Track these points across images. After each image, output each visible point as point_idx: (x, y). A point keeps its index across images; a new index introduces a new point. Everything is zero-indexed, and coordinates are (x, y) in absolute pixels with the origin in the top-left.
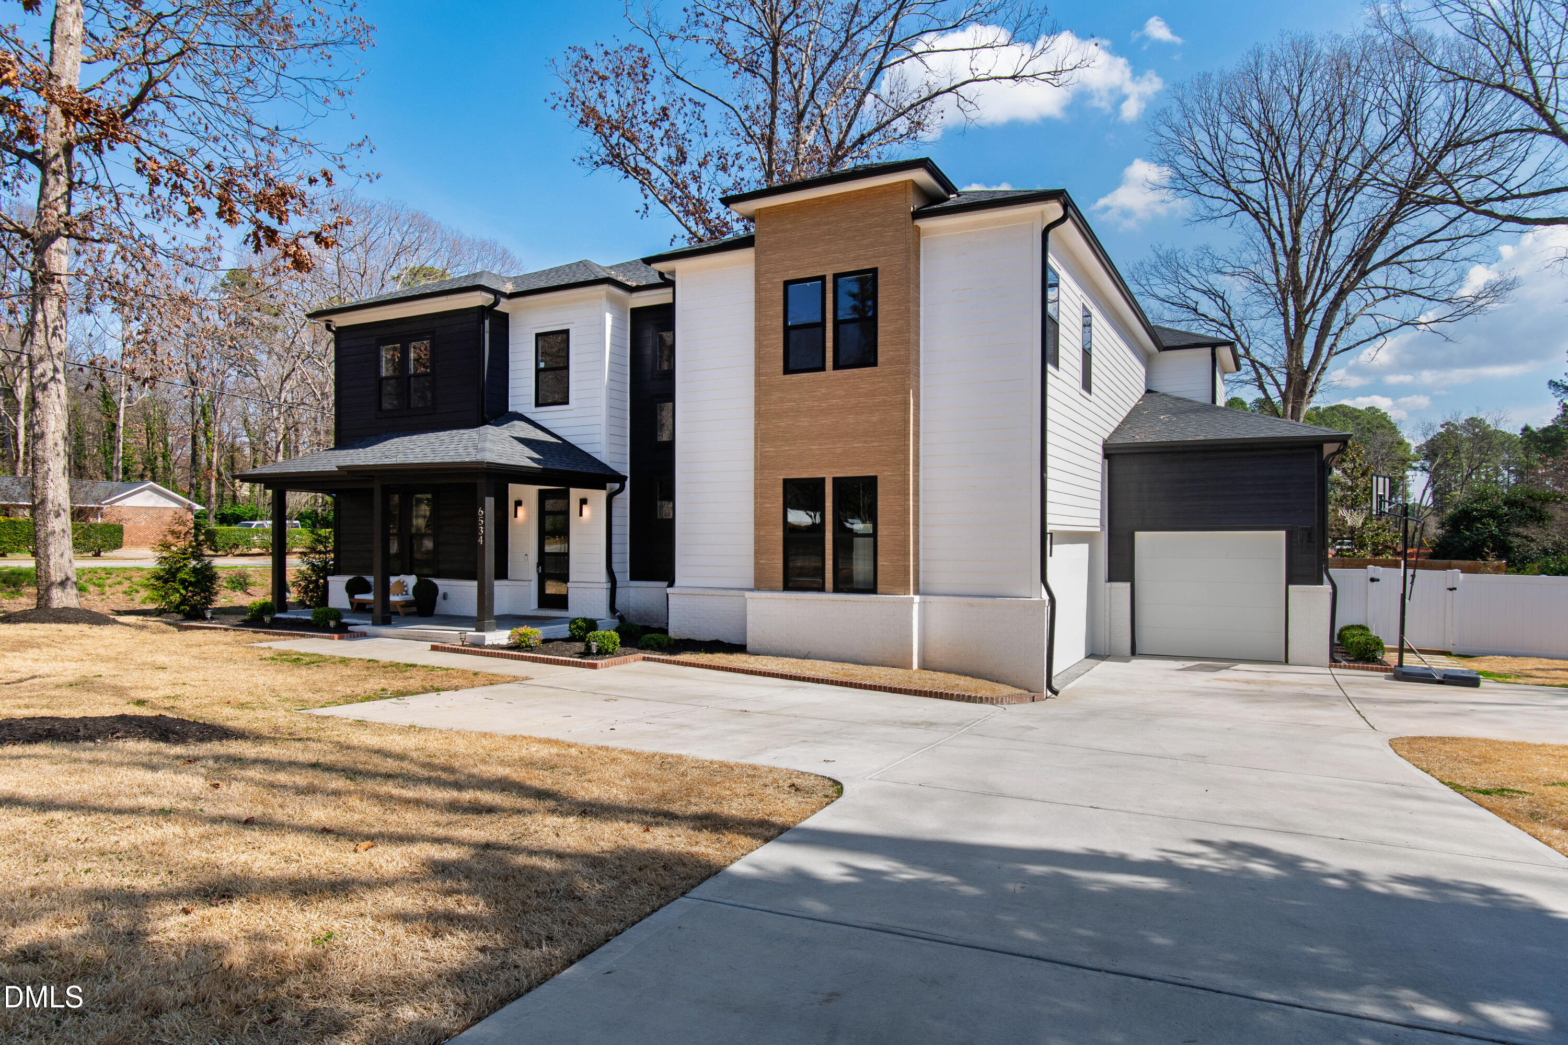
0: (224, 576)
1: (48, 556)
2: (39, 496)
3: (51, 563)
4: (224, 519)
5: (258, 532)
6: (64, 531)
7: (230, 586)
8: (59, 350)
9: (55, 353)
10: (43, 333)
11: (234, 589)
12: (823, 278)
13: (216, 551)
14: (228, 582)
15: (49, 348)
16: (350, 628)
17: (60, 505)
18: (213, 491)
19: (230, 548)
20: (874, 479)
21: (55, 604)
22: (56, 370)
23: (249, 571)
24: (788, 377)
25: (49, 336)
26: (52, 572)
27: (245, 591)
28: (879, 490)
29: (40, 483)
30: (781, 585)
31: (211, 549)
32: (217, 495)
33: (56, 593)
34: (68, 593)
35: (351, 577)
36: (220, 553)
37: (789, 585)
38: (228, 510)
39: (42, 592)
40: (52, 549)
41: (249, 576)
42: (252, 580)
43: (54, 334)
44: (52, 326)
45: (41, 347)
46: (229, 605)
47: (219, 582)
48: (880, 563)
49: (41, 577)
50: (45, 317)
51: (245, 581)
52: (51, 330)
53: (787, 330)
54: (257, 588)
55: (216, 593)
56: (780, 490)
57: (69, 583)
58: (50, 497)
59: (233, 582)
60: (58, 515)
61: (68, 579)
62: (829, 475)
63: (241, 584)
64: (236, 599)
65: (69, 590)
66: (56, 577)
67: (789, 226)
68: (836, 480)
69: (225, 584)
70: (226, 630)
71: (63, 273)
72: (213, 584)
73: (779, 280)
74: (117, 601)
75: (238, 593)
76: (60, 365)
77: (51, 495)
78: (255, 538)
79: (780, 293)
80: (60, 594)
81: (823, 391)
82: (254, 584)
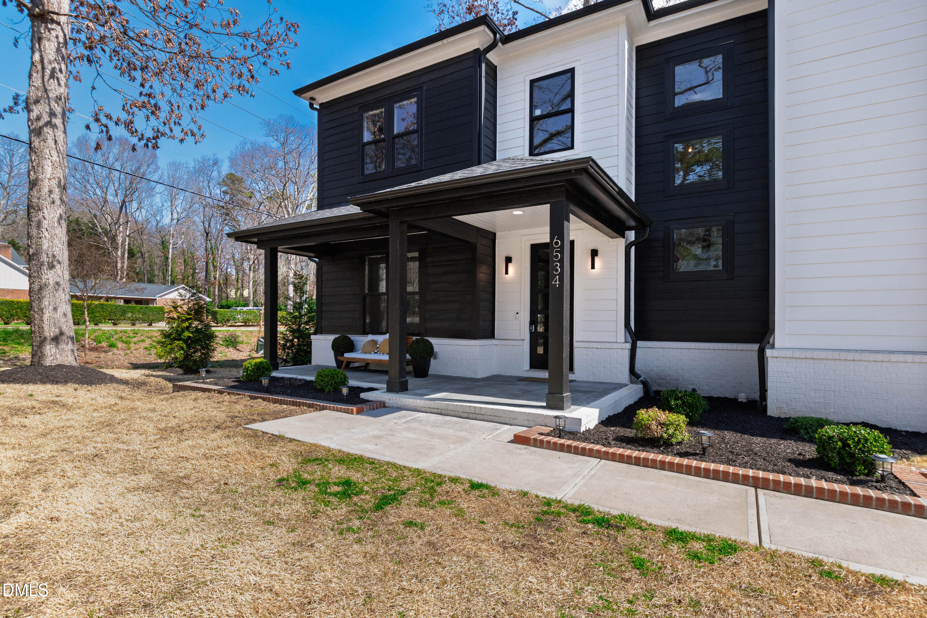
0: (221, 336)
1: (42, 310)
2: (34, 246)
3: (45, 318)
4: (222, 307)
5: (240, 312)
6: (57, 284)
7: (224, 343)
8: (57, 93)
9: (51, 95)
10: (40, 74)
11: (227, 346)
13: (217, 323)
14: (223, 341)
15: (46, 90)
16: (363, 395)
17: (54, 256)
18: (217, 293)
19: (225, 322)
21: (48, 361)
22: (52, 114)
23: (238, 334)
25: (46, 78)
26: (46, 327)
27: (235, 348)
29: (34, 232)
31: (214, 322)
32: (219, 296)
33: (49, 350)
34: (63, 349)
35: (337, 336)
36: (219, 325)
38: (224, 303)
39: (35, 348)
40: (45, 302)
41: (238, 336)
42: (241, 339)
43: (52, 76)
44: (50, 68)
45: (37, 89)
46: (225, 358)
47: (217, 340)
49: (34, 332)
50: (42, 57)
51: (235, 340)
52: (48, 72)
54: (244, 346)
55: (213, 350)
57: (64, 338)
58: (45, 247)
59: (227, 341)
60: (51, 267)
61: (62, 333)
63: (232, 343)
64: (229, 354)
65: (63, 346)
66: (49, 331)
69: (221, 342)
70: (220, 392)
71: (62, 12)
72: (211, 342)
74: (138, 355)
75: (231, 349)
76: (58, 110)
77: (45, 245)
78: (239, 316)
80: (54, 350)
82: (242, 343)
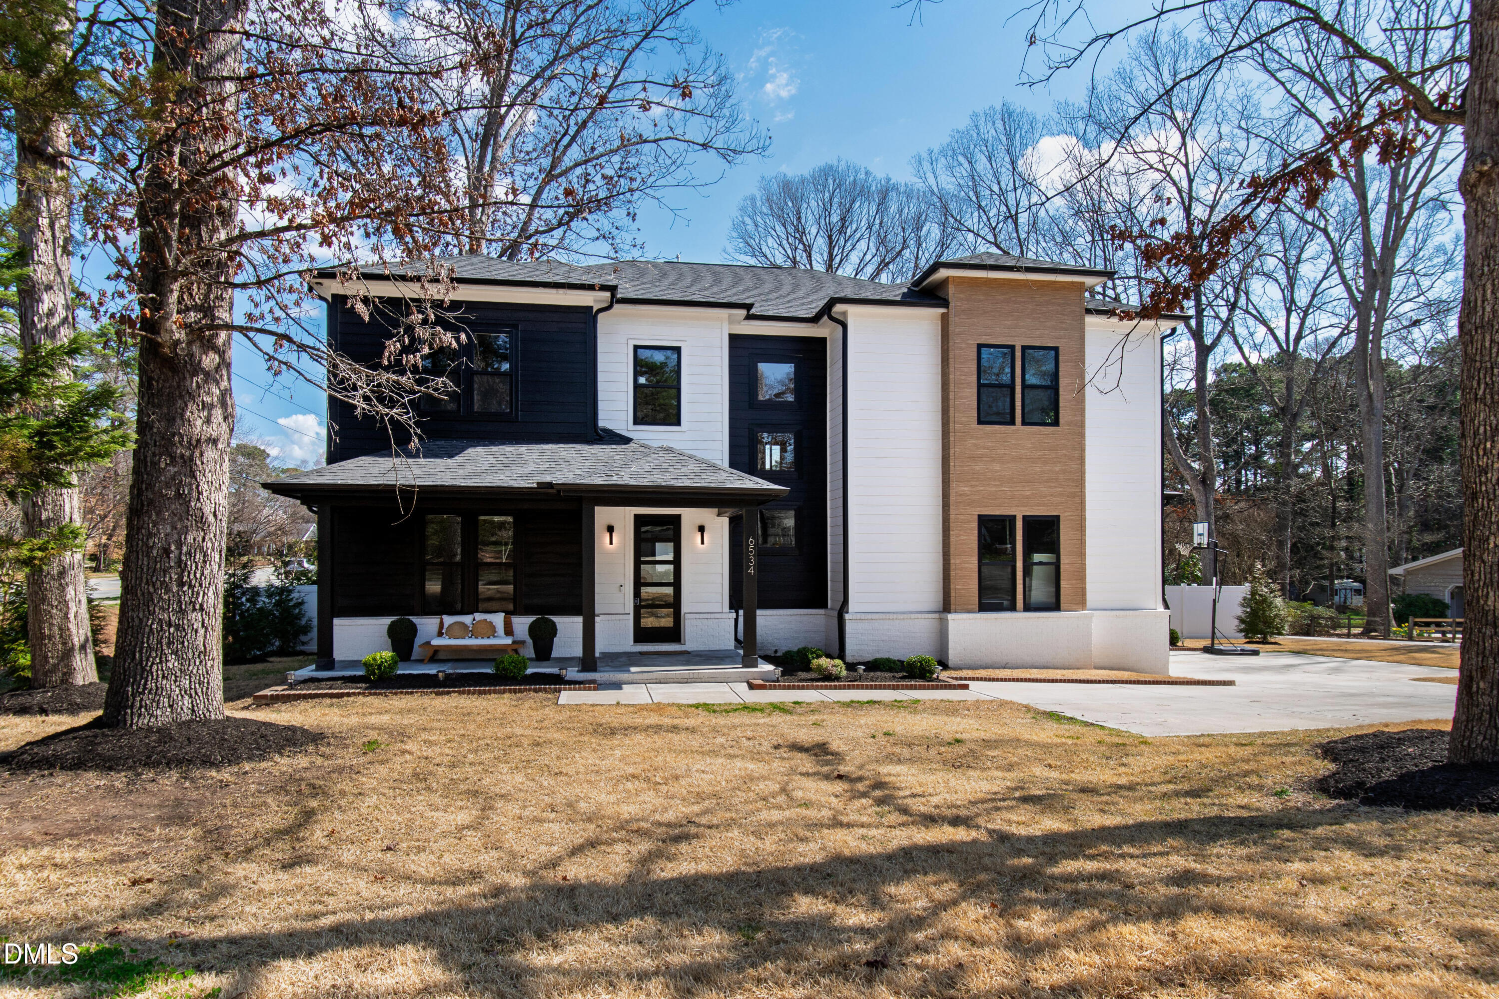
12: (1012, 348)
20: (1058, 517)
24: (981, 427)
28: (1062, 527)
30: (977, 607)
35: (395, 618)
37: (983, 608)
48: (1062, 586)
53: (980, 386)
56: (976, 524)
62: (1019, 513)
67: (982, 298)
68: (1024, 517)
73: (973, 342)
79: (974, 354)
81: (1013, 442)
